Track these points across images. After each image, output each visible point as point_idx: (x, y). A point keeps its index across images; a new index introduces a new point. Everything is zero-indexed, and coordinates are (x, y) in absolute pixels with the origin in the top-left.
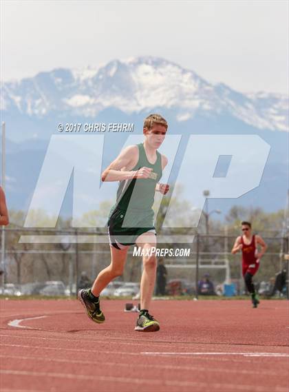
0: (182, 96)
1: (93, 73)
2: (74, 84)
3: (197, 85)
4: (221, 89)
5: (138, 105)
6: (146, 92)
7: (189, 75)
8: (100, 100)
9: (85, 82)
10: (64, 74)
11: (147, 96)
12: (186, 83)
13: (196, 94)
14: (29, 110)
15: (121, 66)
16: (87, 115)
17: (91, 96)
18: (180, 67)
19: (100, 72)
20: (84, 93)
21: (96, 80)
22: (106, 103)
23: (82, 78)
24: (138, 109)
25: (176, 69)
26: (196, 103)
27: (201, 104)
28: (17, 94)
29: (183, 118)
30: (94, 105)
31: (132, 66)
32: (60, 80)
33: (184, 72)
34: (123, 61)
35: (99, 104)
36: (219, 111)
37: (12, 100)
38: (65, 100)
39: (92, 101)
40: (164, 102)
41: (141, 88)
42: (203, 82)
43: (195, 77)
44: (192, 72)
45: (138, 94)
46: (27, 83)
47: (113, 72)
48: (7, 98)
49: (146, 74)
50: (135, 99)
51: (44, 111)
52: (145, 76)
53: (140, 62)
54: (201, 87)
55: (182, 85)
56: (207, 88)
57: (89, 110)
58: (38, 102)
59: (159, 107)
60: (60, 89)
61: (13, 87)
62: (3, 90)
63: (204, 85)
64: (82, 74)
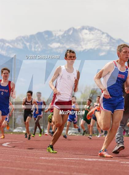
0: (102, 44)
1: (61, 33)
2: (53, 38)
4: (119, 41)
5: (82, 48)
6: (85, 42)
7: (105, 35)
8: (65, 45)
9: (58, 37)
10: (49, 33)
11: (86, 44)
12: (104, 39)
13: (108, 43)
14: (33, 49)
15: (75, 30)
16: (59, 52)
17: (61, 44)
18: (101, 31)
19: (65, 32)
20: (59, 42)
21: (63, 36)
23: (57, 35)
24: (82, 50)
25: (99, 32)
26: (108, 48)
27: (110, 48)
28: (27, 42)
29: (102, 54)
30: (62, 47)
31: (79, 30)
32: (47, 36)
33: (103, 33)
34: (75, 28)
35: (65, 47)
37: (25, 45)
38: (49, 45)
39: (61, 46)
40: (94, 47)
41: (83, 40)
42: (111, 38)
43: (108, 36)
44: (107, 33)
45: (82, 43)
46: (32, 37)
47: (71, 33)
48: (23, 43)
49: (86, 34)
50: (81, 45)
51: (39, 50)
52: (86, 35)
53: (83, 28)
54: (110, 40)
55: (102, 39)
56: (113, 41)
57: (60, 50)
58: (37, 46)
59: (91, 49)
60: (47, 40)
61: (26, 38)
62: (21, 39)
63: (112, 39)
64: (57, 34)
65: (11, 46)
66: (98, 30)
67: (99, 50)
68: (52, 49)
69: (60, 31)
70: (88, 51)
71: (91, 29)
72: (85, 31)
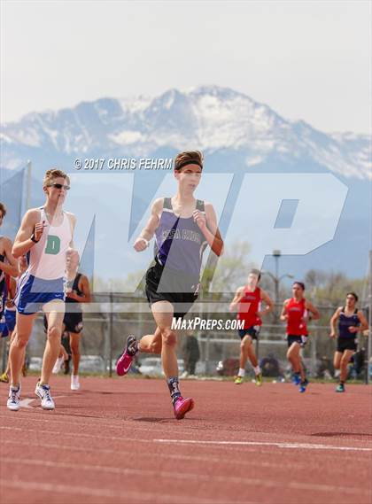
0: (252, 135)
1: (144, 105)
2: (121, 118)
3: (272, 123)
4: (300, 127)
5: (200, 144)
6: (209, 129)
7: (262, 109)
8: (153, 137)
9: (136, 115)
10: (110, 104)
11: (211, 134)
12: (259, 120)
13: (269, 132)
14: (67, 147)
15: (179, 97)
17: (142, 133)
18: (251, 100)
19: (154, 104)
20: (134, 129)
21: (149, 113)
22: (161, 142)
23: (133, 110)
25: (246, 102)
26: (270, 144)
27: (276, 145)
28: (53, 127)
29: (255, 161)
30: (146, 143)
31: (193, 96)
32: (105, 112)
33: (256, 105)
34: (181, 91)
35: (153, 142)
36: (297, 154)
37: (47, 136)
38: (111, 137)
39: (143, 138)
40: (230, 143)
41: (203, 123)
42: (278, 118)
43: (269, 112)
44: (266, 106)
45: (200, 132)
46: (65, 114)
47: (169, 104)
48: (41, 132)
50: (196, 137)
51: (85, 149)
52: (209, 110)
53: (203, 92)
54: (276, 124)
55: (253, 121)
56: (284, 126)
58: (78, 138)
59: (224, 148)
60: (105, 123)
61: (49, 119)
62: (36, 122)
63: (280, 122)
64: (132, 106)
65: (8, 140)
66: (244, 97)
67: (245, 151)
68: (118, 147)
69: (141, 98)
70: (216, 152)
71: (224, 94)
72: (208, 100)
